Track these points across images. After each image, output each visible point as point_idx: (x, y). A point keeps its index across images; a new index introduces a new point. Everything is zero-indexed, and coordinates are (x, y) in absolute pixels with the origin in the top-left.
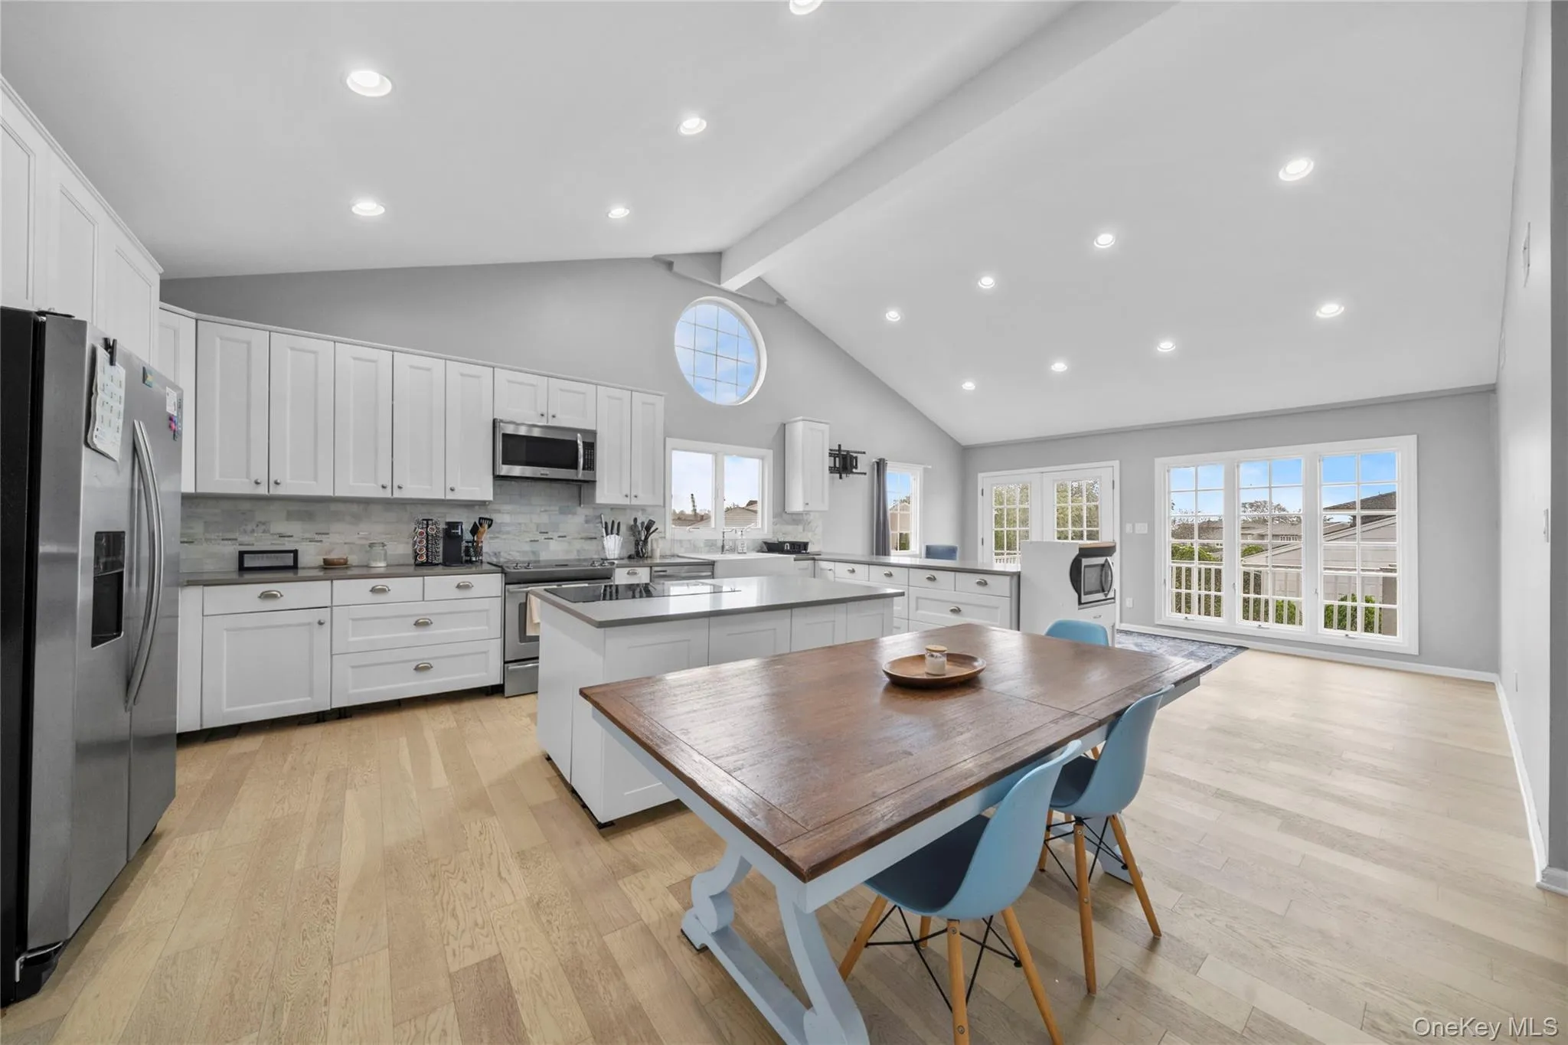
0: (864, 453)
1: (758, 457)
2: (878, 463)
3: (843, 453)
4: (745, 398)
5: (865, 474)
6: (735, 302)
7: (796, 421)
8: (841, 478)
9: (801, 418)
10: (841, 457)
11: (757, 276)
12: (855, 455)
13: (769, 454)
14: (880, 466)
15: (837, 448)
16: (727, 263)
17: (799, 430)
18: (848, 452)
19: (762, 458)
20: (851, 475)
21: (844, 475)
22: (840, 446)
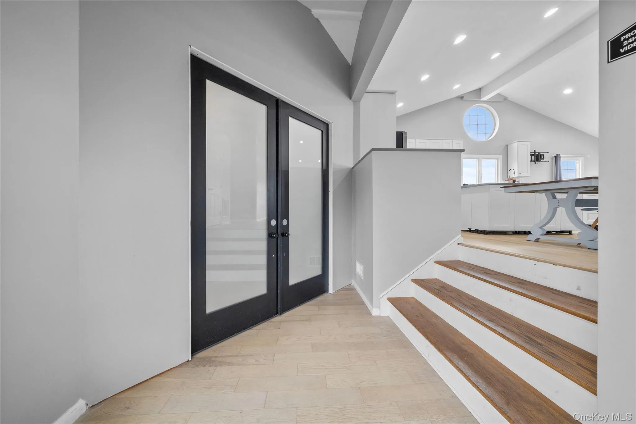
0: (548, 152)
1: (496, 159)
2: (556, 157)
3: (536, 154)
4: (489, 138)
5: (548, 161)
6: (487, 104)
7: (514, 143)
8: (535, 163)
9: (517, 141)
10: (535, 155)
11: (497, 93)
12: (542, 154)
13: (501, 157)
14: (557, 158)
15: (534, 152)
16: (483, 92)
17: (515, 147)
18: (539, 153)
19: (497, 159)
20: (541, 163)
21: (537, 163)
22: (535, 151)
